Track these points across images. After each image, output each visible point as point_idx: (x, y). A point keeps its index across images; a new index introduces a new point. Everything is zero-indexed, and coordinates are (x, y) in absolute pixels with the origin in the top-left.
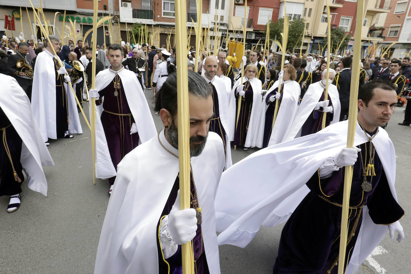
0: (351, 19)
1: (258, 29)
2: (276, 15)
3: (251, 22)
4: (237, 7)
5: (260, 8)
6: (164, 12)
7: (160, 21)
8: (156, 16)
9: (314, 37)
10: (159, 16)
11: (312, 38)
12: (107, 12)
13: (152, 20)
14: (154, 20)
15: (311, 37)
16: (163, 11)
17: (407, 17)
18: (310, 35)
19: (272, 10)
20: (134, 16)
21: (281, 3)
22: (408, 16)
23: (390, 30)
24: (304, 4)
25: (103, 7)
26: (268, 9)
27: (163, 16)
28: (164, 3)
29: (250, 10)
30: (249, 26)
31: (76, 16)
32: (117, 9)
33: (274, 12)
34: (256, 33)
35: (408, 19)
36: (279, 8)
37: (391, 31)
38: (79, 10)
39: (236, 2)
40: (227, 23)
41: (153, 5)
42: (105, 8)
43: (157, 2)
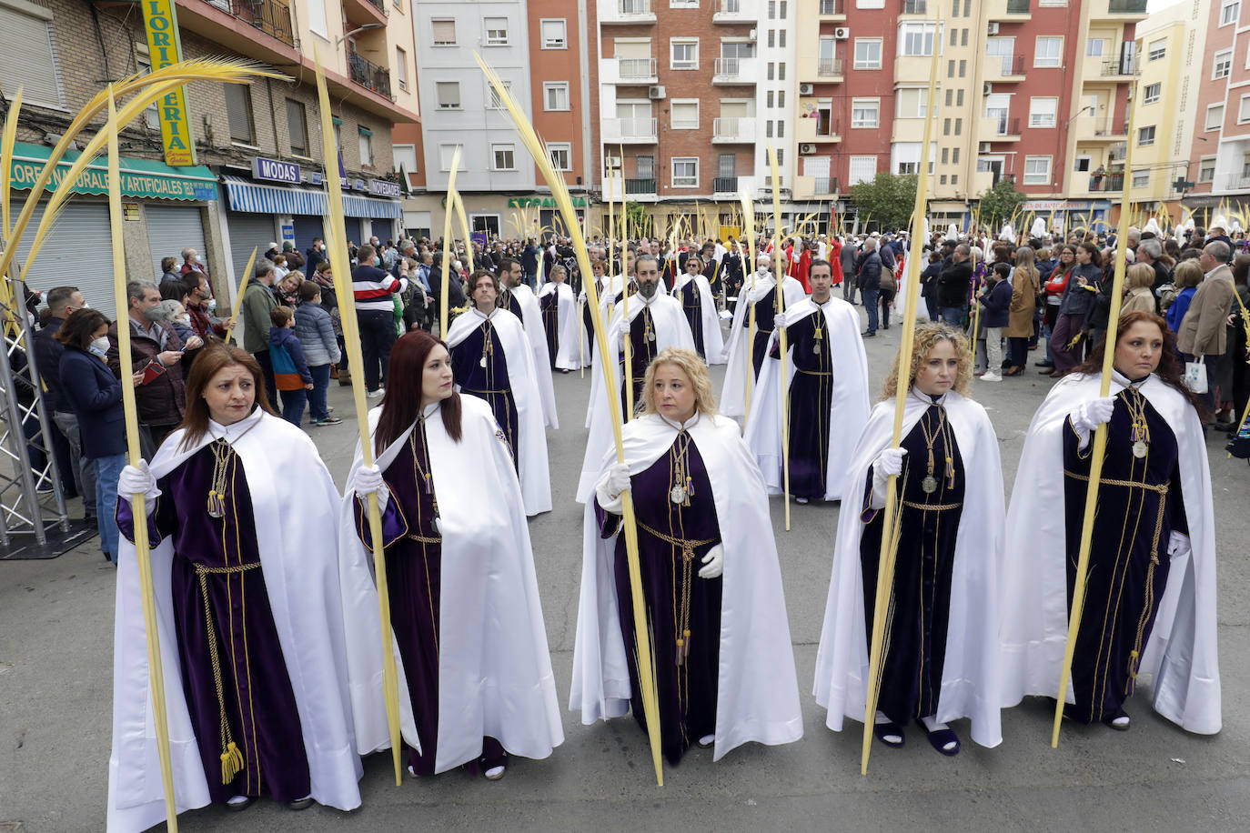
0: (1050, 161)
1: (848, 195)
2: (884, 165)
3: (837, 182)
4: (807, 160)
5: (851, 158)
6: (675, 180)
7: (670, 194)
8: (661, 187)
9: (969, 200)
10: (666, 187)
11: (967, 202)
12: (582, 187)
13: (655, 195)
14: (658, 195)
15: (964, 200)
16: (673, 177)
17: (1222, 139)
18: (962, 197)
19: (876, 158)
20: (629, 190)
21: (892, 144)
22: (1224, 136)
23: (1201, 167)
24: (936, 142)
25: (575, 181)
26: (865, 157)
27: (673, 186)
28: (675, 164)
29: (831, 162)
30: (833, 191)
31: (533, 198)
32: (598, 182)
33: (879, 161)
34: (846, 202)
35: (1223, 143)
36: (890, 154)
37: (1204, 170)
38: (538, 188)
39: (802, 152)
40: (790, 188)
41: (657, 169)
42: (579, 181)
43: (662, 165)
